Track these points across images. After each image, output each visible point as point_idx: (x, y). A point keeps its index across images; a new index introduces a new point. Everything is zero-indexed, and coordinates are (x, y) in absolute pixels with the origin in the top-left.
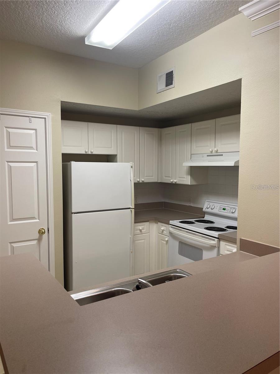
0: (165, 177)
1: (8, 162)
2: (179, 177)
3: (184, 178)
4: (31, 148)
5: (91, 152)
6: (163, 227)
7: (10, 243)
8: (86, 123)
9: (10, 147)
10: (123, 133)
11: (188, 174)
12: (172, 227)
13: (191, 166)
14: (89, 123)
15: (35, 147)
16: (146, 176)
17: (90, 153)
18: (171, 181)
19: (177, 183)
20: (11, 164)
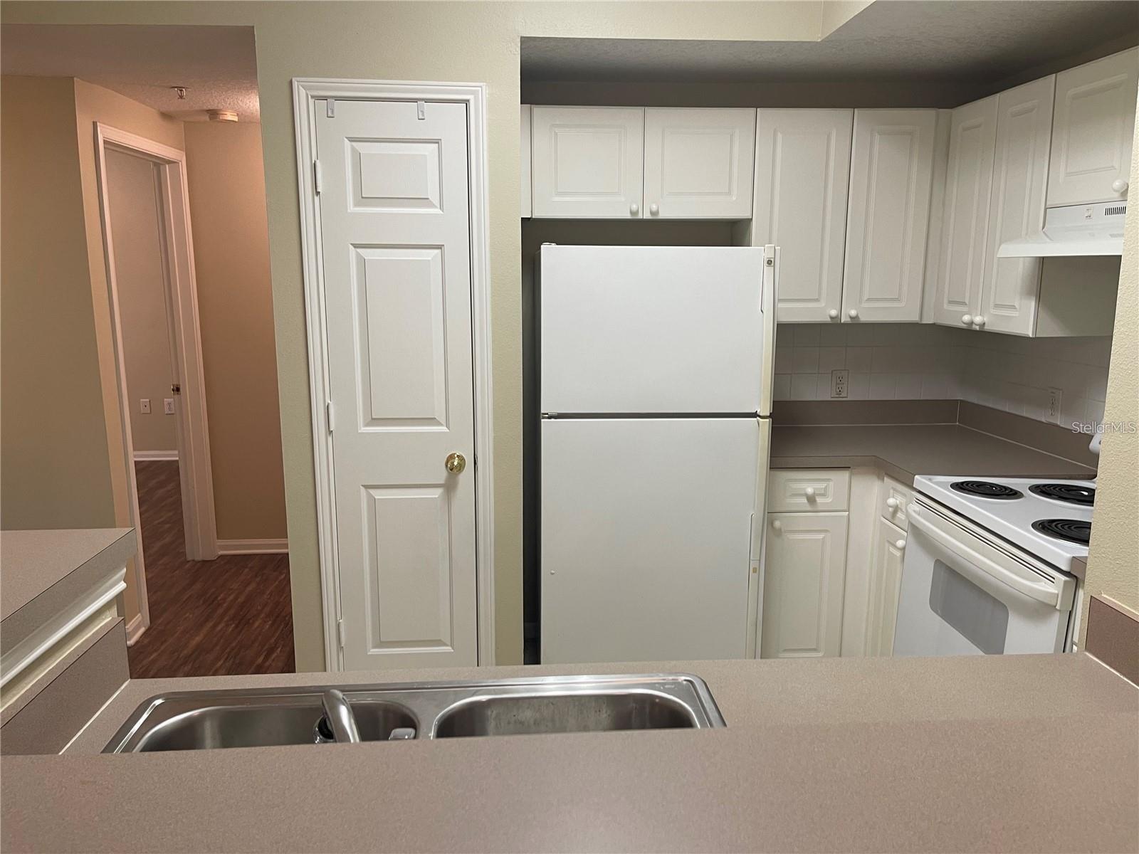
0: (950, 302)
1: (356, 246)
2: (997, 306)
3: (1013, 307)
4: (424, 201)
5: (652, 213)
6: (897, 496)
7: (366, 487)
8: (637, 112)
9: (363, 200)
10: (780, 136)
11: (1029, 293)
12: (919, 502)
13: (1043, 258)
14: (650, 110)
15: (435, 199)
16: (868, 300)
17: (647, 216)
18: (966, 318)
19: (987, 328)
20: (367, 254)
